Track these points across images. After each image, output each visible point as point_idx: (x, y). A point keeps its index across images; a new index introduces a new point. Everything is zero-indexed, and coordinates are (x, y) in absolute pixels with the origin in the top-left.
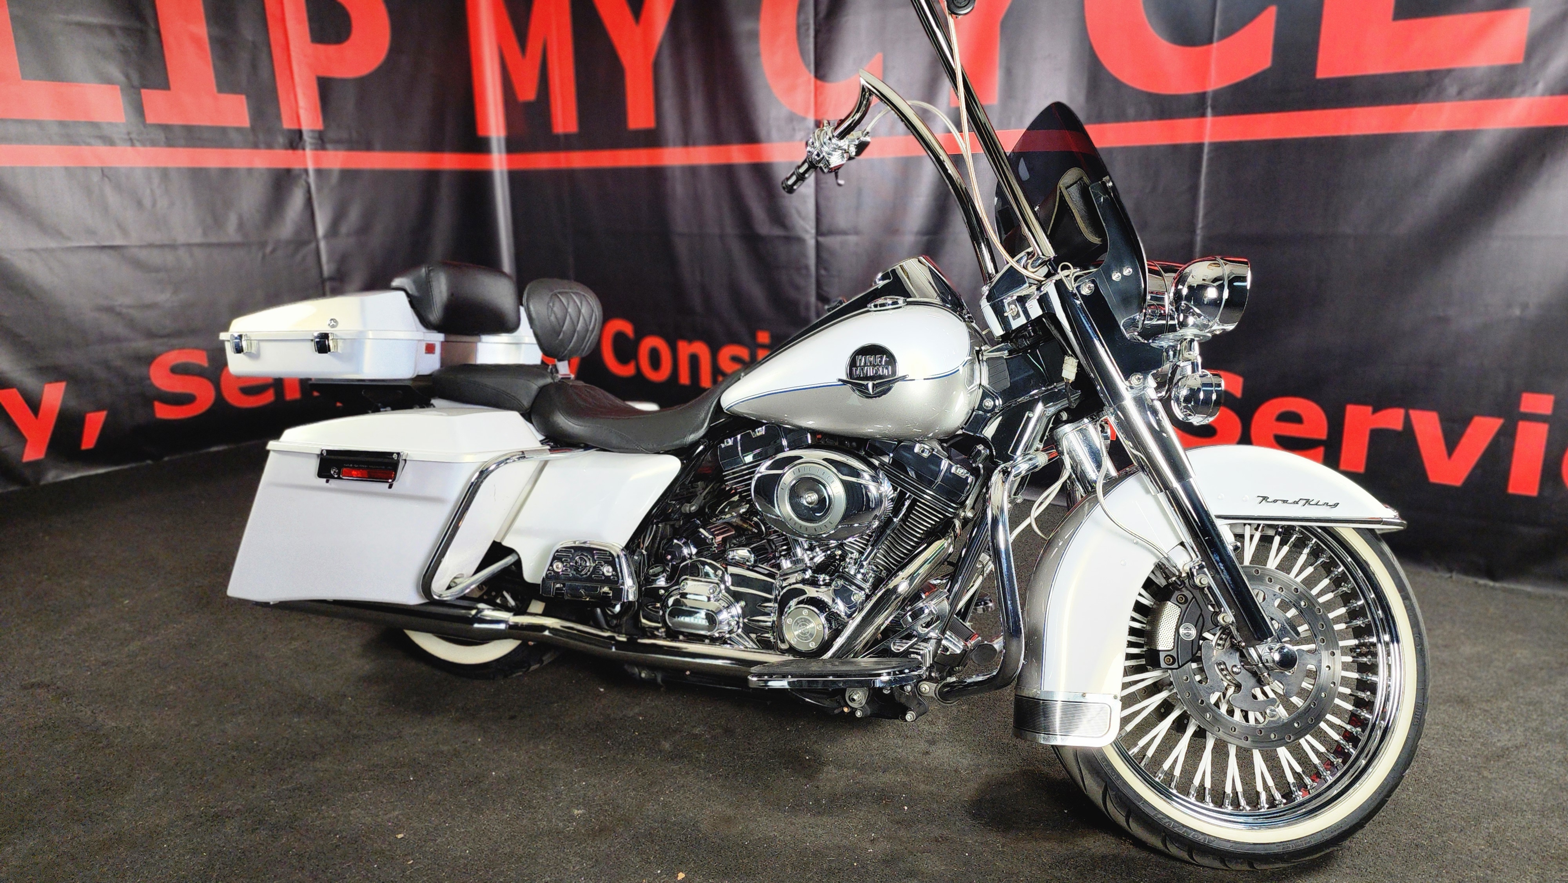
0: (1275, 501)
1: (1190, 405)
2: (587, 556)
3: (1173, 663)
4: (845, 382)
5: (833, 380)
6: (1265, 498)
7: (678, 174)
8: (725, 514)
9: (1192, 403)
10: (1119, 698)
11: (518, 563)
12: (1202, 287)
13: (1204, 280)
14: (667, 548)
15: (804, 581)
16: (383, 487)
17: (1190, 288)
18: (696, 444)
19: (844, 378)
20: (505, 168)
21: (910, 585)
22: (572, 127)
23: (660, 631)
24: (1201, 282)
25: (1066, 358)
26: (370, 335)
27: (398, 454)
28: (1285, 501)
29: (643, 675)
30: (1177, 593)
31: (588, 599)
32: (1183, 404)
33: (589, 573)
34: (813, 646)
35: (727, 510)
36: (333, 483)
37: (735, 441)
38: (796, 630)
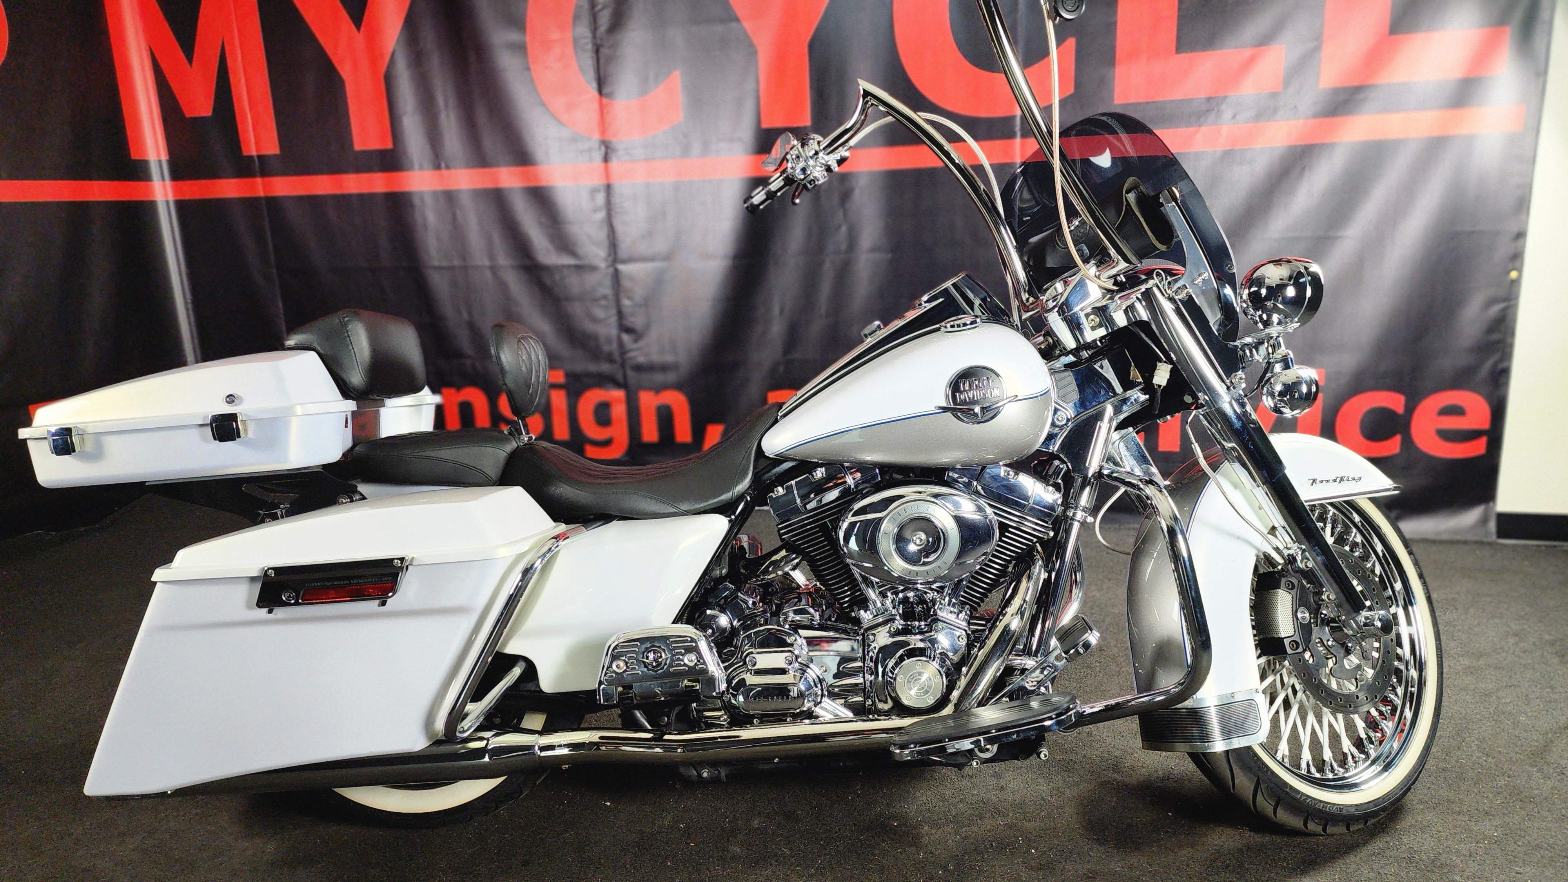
0: (1322, 482)
1: (1285, 399)
2: (660, 647)
3: (1297, 648)
4: (945, 409)
5: (931, 407)
6: (1314, 481)
7: (428, 200)
8: (770, 573)
9: (1288, 397)
10: (1260, 691)
11: (531, 671)
12: (1281, 287)
13: (1281, 279)
14: (701, 621)
15: (898, 633)
16: (372, 605)
17: (1269, 288)
18: (741, 497)
19: (944, 404)
20: (171, 199)
21: (1022, 618)
22: (272, 148)
23: (722, 719)
24: (1280, 282)
25: (1159, 364)
26: (299, 410)
27: (402, 559)
28: (1328, 481)
29: (705, 775)
30: (1283, 580)
31: (663, 699)
32: (1278, 398)
33: (666, 667)
34: (930, 701)
35: (770, 569)
36: (280, 613)
37: (789, 489)
38: (910, 689)
